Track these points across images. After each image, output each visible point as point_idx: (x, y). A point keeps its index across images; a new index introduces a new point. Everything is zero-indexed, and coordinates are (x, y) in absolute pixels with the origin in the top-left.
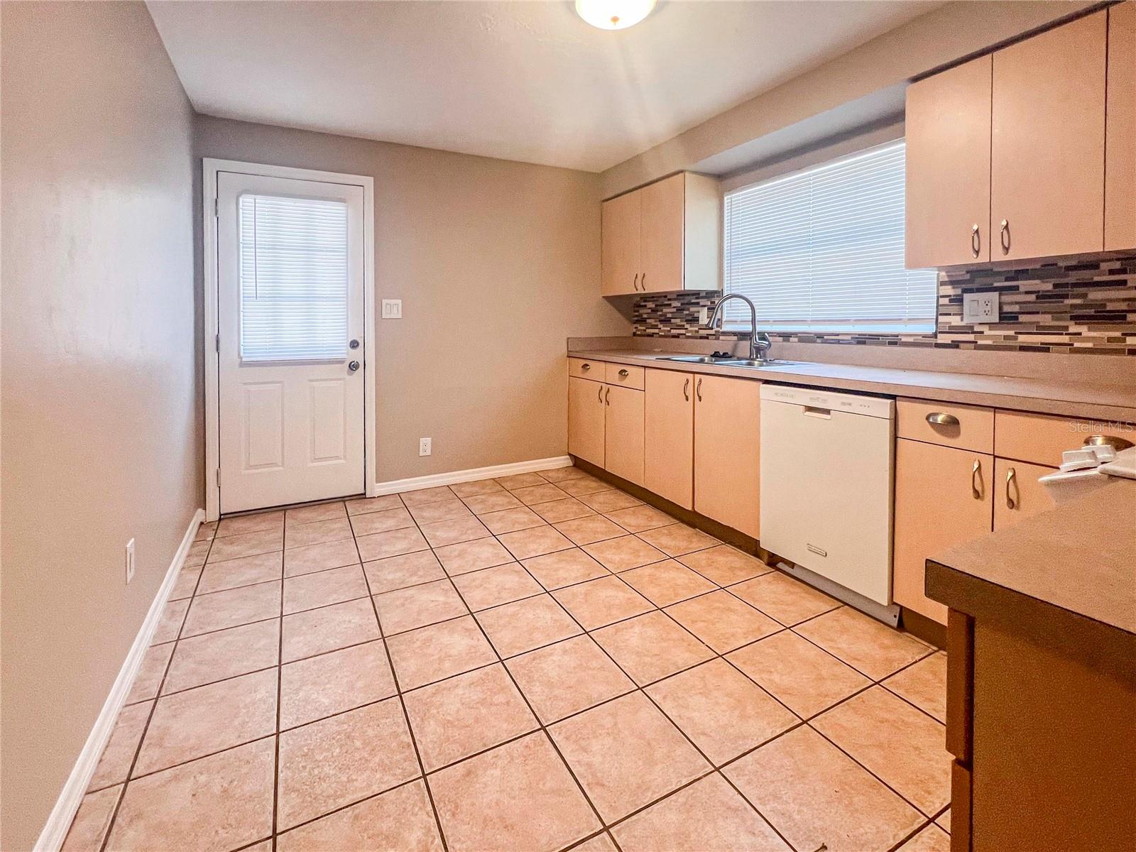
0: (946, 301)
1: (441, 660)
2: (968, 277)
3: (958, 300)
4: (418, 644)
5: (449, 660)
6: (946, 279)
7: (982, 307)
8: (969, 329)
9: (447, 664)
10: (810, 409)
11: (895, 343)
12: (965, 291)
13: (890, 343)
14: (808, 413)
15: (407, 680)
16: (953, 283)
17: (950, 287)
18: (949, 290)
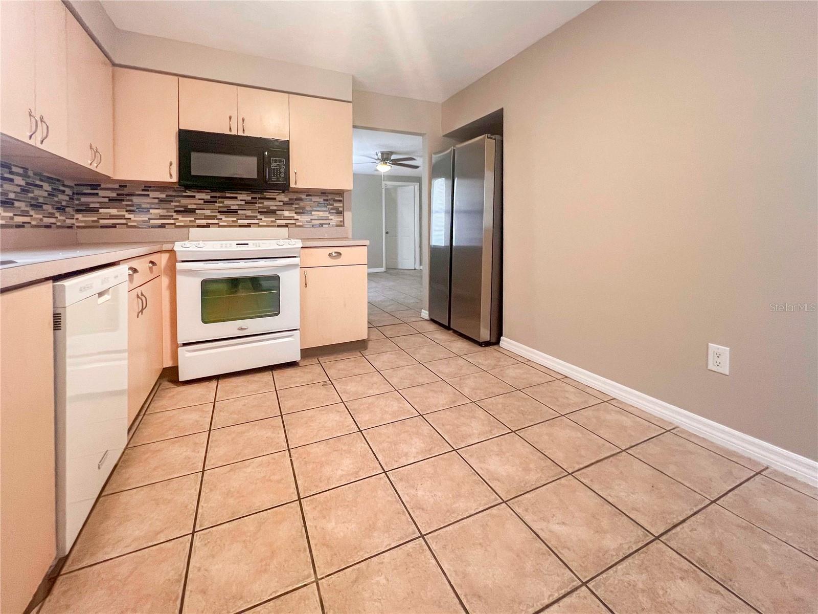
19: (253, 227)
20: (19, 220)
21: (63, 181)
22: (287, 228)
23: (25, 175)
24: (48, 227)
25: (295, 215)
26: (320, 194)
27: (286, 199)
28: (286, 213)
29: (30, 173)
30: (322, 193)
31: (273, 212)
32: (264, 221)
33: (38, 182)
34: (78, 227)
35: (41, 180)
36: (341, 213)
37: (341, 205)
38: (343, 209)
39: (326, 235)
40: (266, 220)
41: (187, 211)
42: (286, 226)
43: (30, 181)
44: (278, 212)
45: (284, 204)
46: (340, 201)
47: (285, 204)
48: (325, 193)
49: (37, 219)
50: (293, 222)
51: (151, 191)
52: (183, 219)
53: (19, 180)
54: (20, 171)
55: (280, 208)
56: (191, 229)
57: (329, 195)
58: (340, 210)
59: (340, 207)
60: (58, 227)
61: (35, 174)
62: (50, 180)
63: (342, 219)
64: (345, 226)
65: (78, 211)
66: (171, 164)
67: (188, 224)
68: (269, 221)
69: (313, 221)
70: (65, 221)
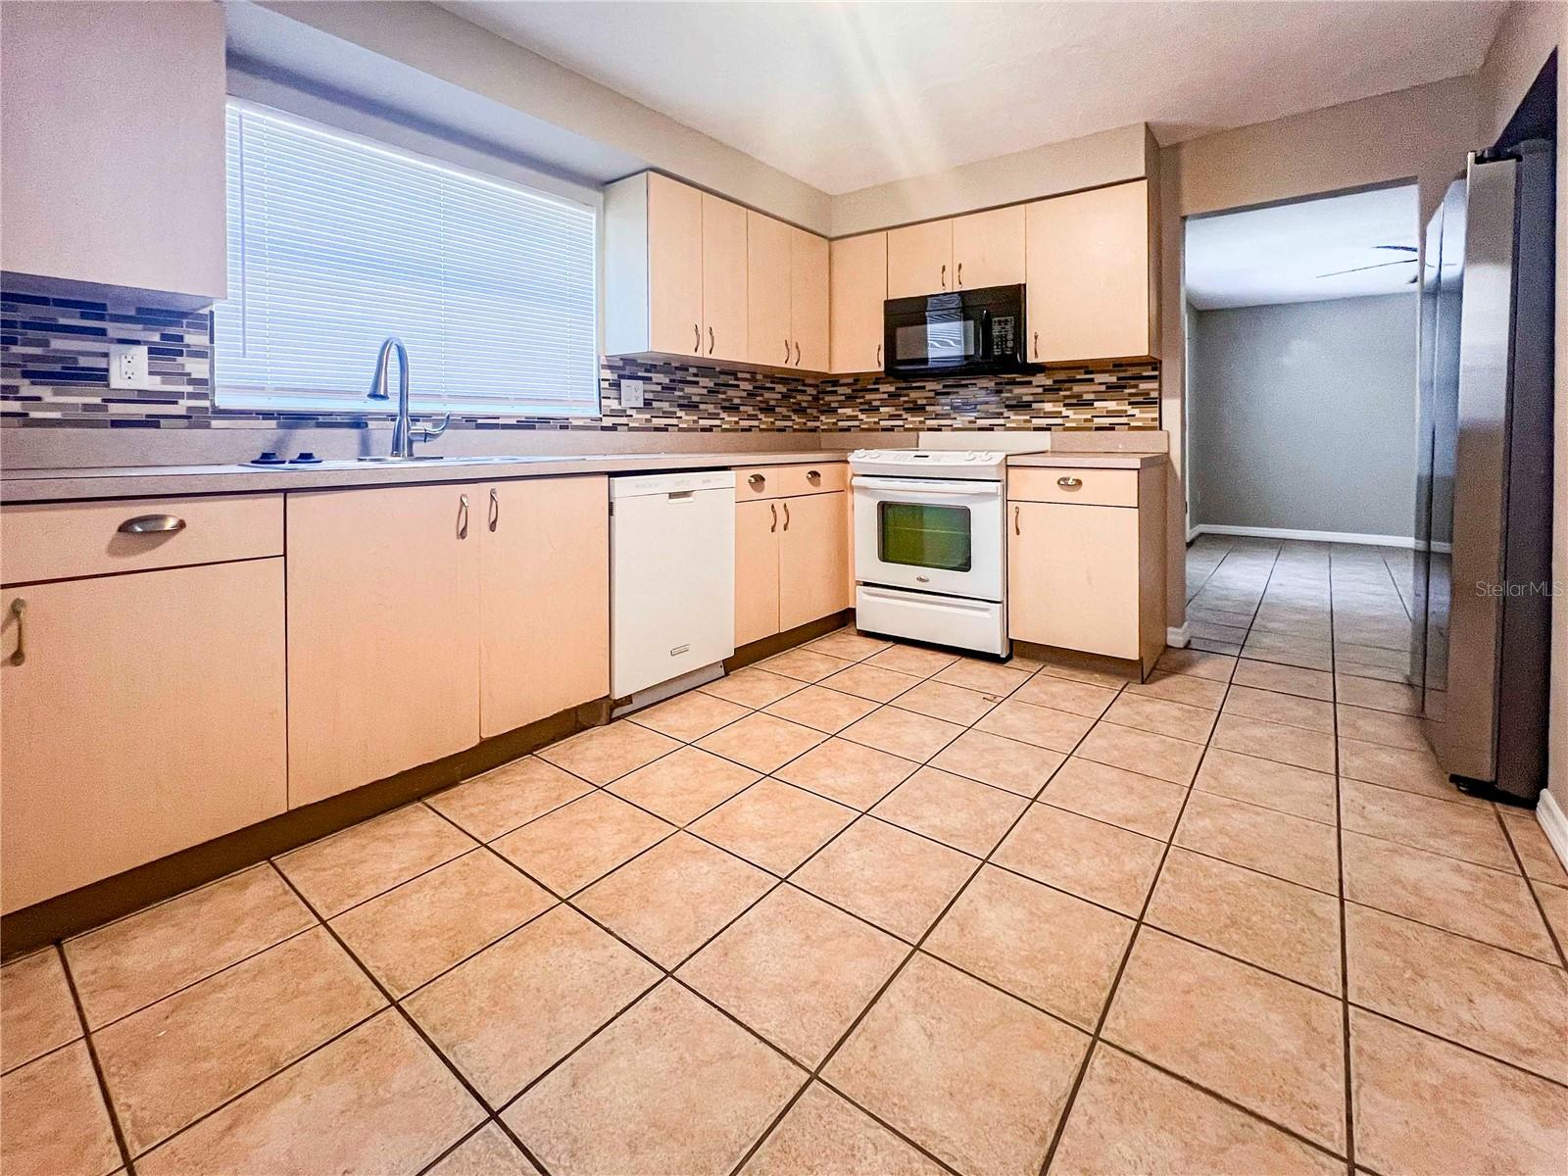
0: (605, 384)
1: (1048, 918)
2: (621, 364)
3: (616, 385)
4: (1052, 969)
5: (1038, 909)
6: (606, 363)
7: (633, 392)
8: (622, 413)
9: (1047, 907)
10: (672, 495)
11: (566, 427)
12: (621, 377)
13: (562, 427)
14: (672, 501)
15: (1118, 930)
16: (610, 367)
17: (609, 371)
18: (607, 374)
19: (998, 430)
20: (745, 424)
21: (803, 381)
22: (1049, 432)
23: (753, 380)
24: (782, 430)
25: (1063, 409)
26: (1111, 368)
27: (1049, 382)
28: (1048, 407)
29: (759, 377)
30: (1115, 366)
31: (1027, 406)
32: (1014, 421)
33: (768, 385)
34: (823, 430)
35: (772, 382)
36: (1156, 403)
37: (1155, 385)
38: (1160, 394)
39: (1120, 446)
40: (1017, 418)
41: (917, 409)
42: (1047, 428)
43: (759, 384)
44: (1035, 405)
45: (1045, 390)
46: (1154, 378)
47: (1047, 390)
48: (1120, 365)
49: (767, 422)
50: (1059, 421)
51: (882, 384)
52: (913, 420)
53: (746, 386)
54: (748, 376)
55: (1038, 398)
56: (921, 433)
57: (1129, 368)
58: (1152, 396)
59: (1154, 390)
60: (795, 430)
61: (765, 376)
62: (784, 381)
63: (1157, 415)
64: (1163, 428)
65: (823, 412)
66: (879, 349)
67: (918, 425)
68: (1020, 420)
69: (1095, 419)
70: (805, 424)
